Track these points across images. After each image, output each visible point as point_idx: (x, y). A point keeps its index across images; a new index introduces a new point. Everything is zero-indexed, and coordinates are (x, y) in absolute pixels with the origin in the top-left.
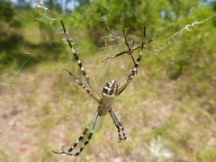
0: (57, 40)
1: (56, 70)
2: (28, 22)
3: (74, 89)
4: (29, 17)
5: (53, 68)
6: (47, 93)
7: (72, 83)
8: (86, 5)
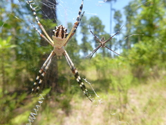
0: (108, 77)
1: (107, 99)
2: (89, 66)
3: (121, 115)
4: (90, 63)
5: (105, 97)
6: (99, 117)
7: (118, 110)
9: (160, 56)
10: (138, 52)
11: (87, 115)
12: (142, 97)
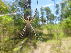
0: (52, 33)
1: (52, 43)
2: (44, 28)
6: (49, 50)
7: (57, 48)
8: (62, 21)
10: (66, 22)
11: (43, 49)
12: (68, 42)
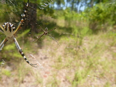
0: (72, 26)
1: (68, 41)
2: (60, 16)
3: (75, 52)
4: (61, 14)
5: (67, 39)
6: (62, 52)
7: (75, 49)
8: (91, 8)
9: (111, 16)
10: (97, 11)
11: (54, 50)
12: (92, 42)
